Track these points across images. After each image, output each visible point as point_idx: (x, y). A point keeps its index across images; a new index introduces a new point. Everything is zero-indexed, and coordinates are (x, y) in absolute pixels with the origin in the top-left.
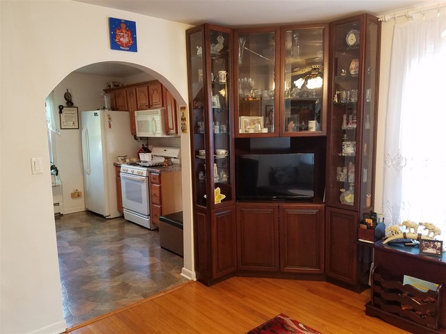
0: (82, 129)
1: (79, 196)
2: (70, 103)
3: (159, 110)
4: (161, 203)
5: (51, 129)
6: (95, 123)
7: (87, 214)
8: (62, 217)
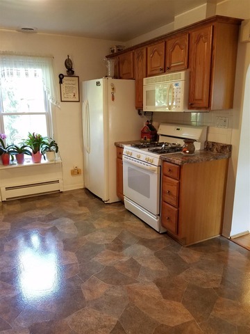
0: (82, 102)
1: (78, 173)
2: (71, 72)
3: (183, 74)
4: (178, 205)
5: (51, 101)
6: (96, 93)
7: (86, 193)
8: (61, 195)
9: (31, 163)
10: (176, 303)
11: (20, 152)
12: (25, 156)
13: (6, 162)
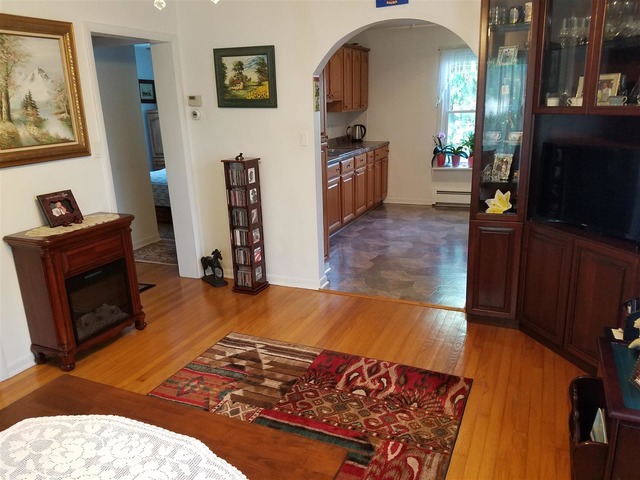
9: (467, 167)
11: (457, 154)
12: (462, 159)
13: (441, 163)
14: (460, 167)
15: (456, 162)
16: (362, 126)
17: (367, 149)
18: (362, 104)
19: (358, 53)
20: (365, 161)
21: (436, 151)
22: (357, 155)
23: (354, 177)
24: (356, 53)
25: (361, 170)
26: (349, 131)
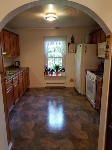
0: (76, 53)
1: (72, 81)
2: (73, 42)
4: (101, 98)
5: (64, 53)
8: (65, 89)
9: (55, 75)
10: (85, 132)
11: (52, 71)
12: (54, 73)
13: (47, 74)
14: (53, 75)
15: (52, 74)
16: (18, 62)
17: (22, 71)
18: (18, 54)
19: (15, 36)
20: (22, 75)
21: (45, 70)
22: (19, 74)
23: (18, 83)
24: (14, 36)
25: (21, 79)
26: (14, 63)
